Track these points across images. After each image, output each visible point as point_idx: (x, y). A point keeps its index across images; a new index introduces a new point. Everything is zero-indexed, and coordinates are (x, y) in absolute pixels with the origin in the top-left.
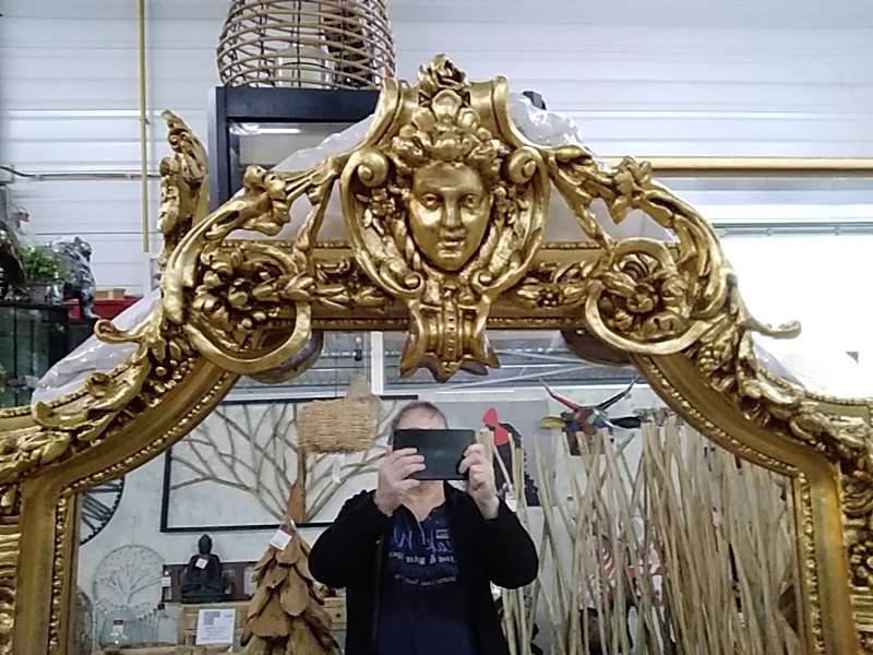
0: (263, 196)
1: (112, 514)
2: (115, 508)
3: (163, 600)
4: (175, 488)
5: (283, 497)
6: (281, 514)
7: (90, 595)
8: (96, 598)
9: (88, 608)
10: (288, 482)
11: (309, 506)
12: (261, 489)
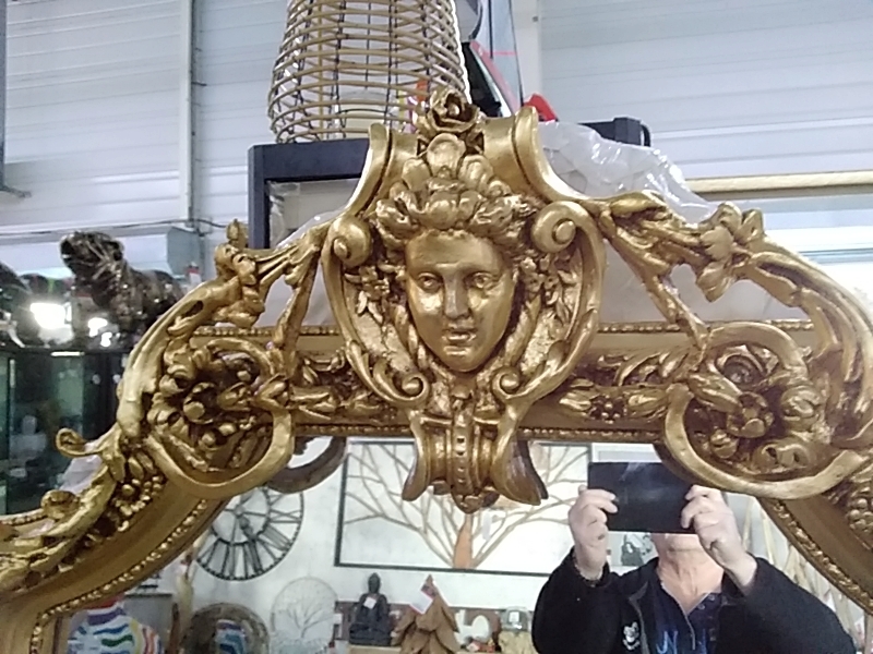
0: (233, 282)
1: (291, 545)
2: (294, 539)
3: (334, 638)
4: (348, 522)
5: (450, 540)
6: (447, 557)
7: (268, 625)
8: (273, 629)
9: (264, 640)
10: (455, 527)
11: (475, 554)
12: (429, 531)
